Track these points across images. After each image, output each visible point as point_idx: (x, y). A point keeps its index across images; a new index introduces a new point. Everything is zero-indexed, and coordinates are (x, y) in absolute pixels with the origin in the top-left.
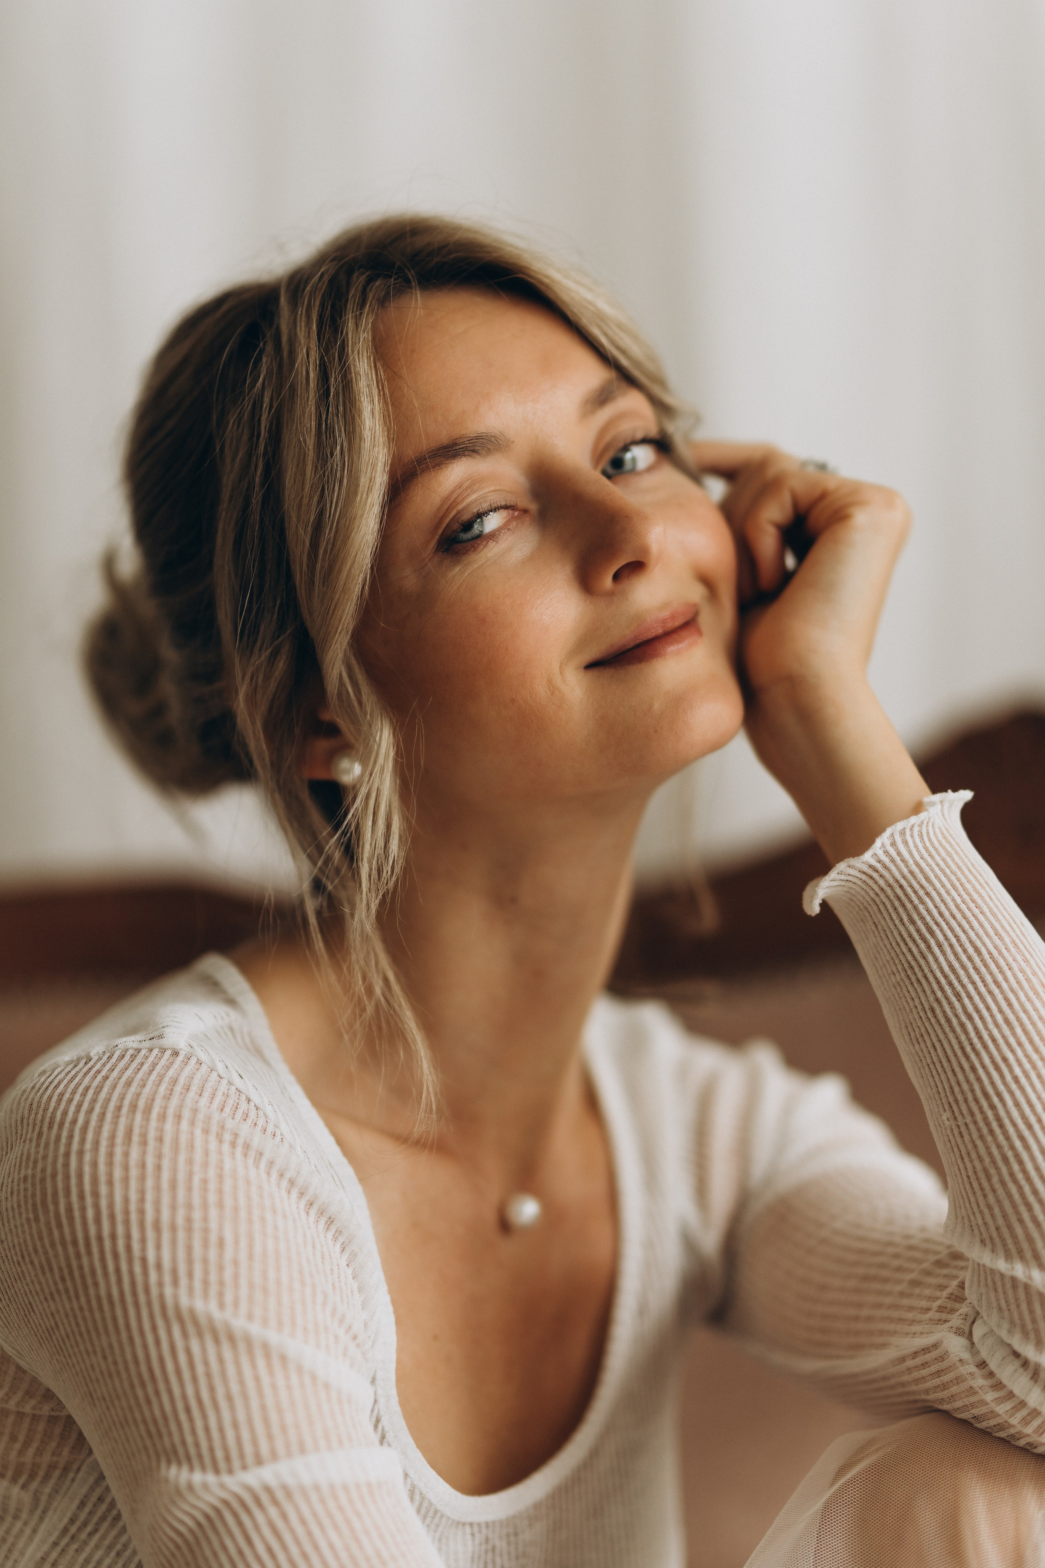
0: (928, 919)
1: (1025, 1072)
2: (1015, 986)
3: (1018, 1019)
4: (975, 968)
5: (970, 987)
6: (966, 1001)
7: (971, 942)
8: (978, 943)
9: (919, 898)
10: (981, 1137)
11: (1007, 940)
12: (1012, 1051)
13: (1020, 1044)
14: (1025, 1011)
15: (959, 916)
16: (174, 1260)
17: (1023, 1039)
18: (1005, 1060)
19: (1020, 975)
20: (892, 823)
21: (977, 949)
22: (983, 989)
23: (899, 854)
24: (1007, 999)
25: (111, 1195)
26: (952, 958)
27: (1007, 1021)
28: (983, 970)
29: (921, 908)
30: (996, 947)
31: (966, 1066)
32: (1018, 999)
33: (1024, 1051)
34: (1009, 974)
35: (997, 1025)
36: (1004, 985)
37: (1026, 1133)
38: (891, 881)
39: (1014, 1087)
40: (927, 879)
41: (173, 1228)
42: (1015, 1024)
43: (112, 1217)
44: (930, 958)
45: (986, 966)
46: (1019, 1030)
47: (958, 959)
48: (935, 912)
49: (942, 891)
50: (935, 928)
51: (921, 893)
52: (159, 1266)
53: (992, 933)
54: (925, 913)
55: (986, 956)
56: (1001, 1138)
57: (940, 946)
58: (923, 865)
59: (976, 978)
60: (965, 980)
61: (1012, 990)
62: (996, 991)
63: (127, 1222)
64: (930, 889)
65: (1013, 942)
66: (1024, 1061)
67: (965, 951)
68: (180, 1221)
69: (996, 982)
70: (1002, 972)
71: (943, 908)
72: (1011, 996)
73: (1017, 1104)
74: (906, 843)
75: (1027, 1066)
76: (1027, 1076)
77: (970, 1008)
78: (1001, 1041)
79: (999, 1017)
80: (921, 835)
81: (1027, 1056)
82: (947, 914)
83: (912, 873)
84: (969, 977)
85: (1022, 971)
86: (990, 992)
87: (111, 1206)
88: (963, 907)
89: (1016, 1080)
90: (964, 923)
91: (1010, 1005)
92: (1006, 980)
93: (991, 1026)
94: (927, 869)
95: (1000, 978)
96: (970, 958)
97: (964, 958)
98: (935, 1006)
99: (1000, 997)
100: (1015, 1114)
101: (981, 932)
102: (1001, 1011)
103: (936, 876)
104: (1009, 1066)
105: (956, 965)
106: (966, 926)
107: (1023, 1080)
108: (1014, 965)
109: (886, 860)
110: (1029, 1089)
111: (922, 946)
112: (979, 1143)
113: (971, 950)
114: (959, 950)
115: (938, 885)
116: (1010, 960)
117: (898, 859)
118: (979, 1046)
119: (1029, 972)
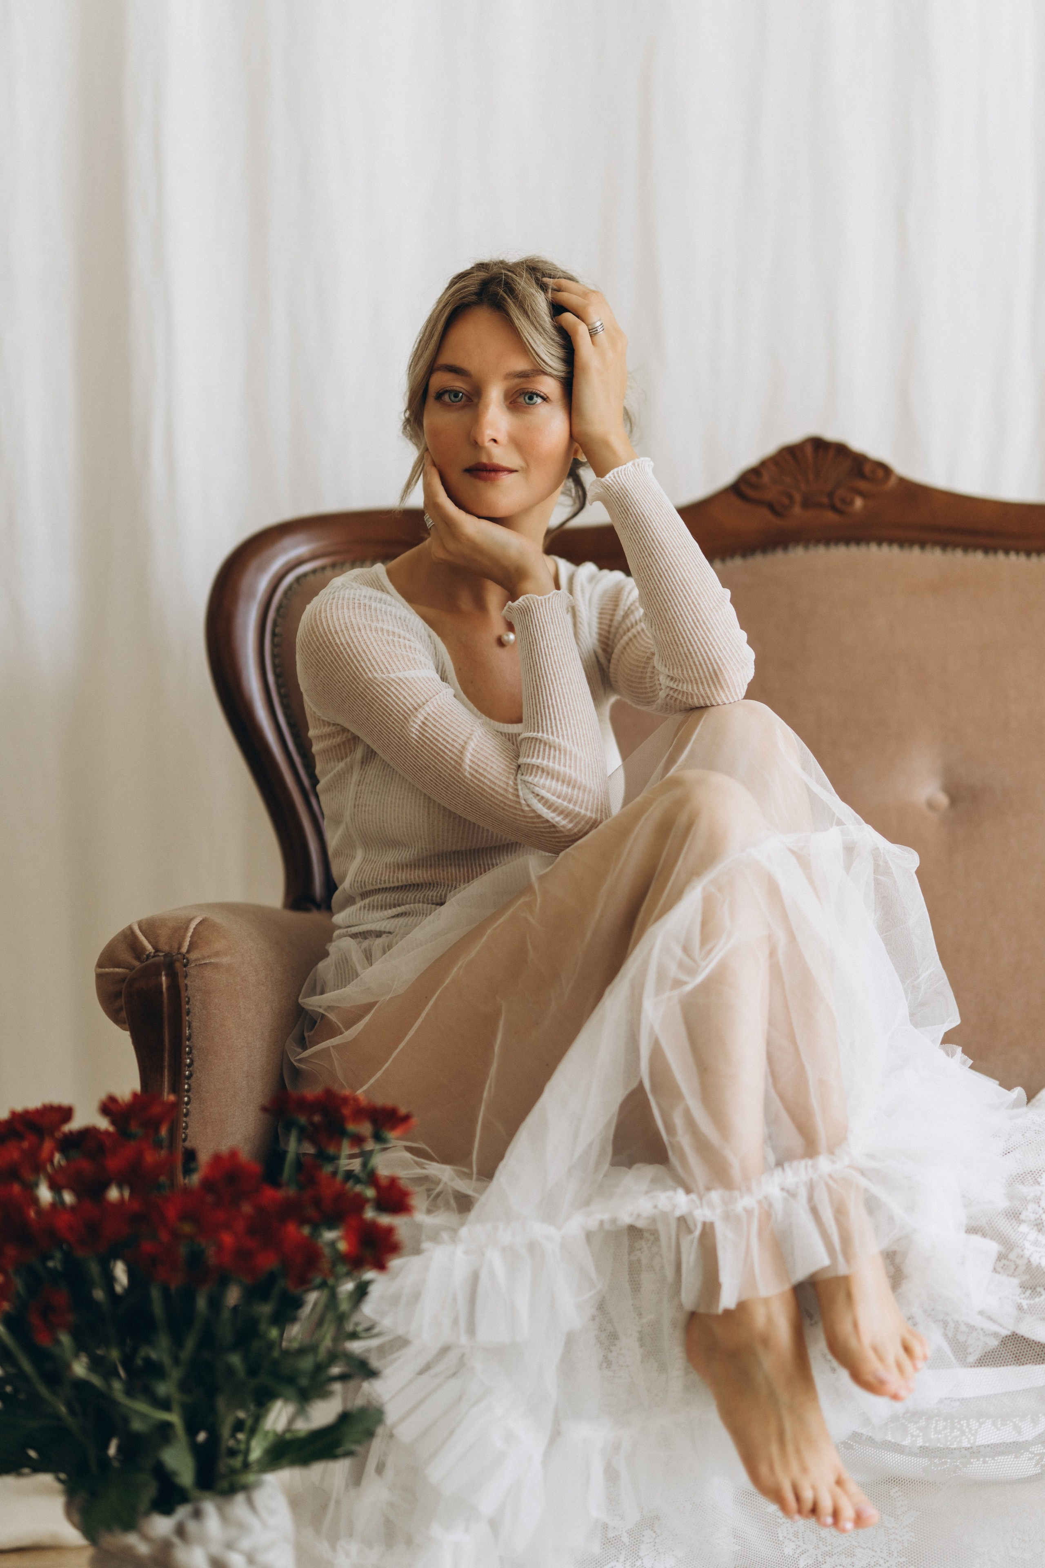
0: (627, 504)
1: (659, 557)
2: (656, 527)
3: (657, 539)
4: (642, 522)
5: (641, 529)
6: (640, 533)
7: (641, 513)
8: (644, 513)
9: (624, 497)
10: (648, 581)
11: (654, 512)
12: (655, 550)
13: (657, 547)
14: (659, 536)
15: (637, 503)
16: (346, 640)
17: (658, 546)
18: (652, 553)
19: (658, 524)
20: (613, 468)
21: (643, 515)
22: (645, 529)
23: (617, 481)
24: (653, 532)
25: (319, 630)
26: (635, 519)
27: (653, 540)
28: (645, 522)
29: (625, 501)
30: (650, 514)
31: (641, 556)
32: (657, 532)
33: (659, 550)
34: (654, 523)
35: (650, 542)
36: (652, 527)
37: (660, 579)
38: (615, 491)
39: (655, 563)
40: (627, 490)
41: (342, 631)
42: (655, 540)
43: (321, 636)
44: (628, 519)
45: (646, 521)
46: (657, 543)
47: (637, 519)
48: (629, 502)
49: (632, 494)
50: (629, 508)
51: (625, 495)
52: (342, 644)
53: (649, 509)
54: (626, 503)
55: (646, 517)
56: (653, 581)
57: (631, 514)
58: (626, 485)
59: (643, 525)
60: (639, 526)
61: (655, 529)
62: (649, 529)
63: (326, 635)
64: (628, 494)
65: (656, 513)
66: (659, 553)
67: (639, 516)
68: (343, 628)
69: (649, 526)
70: (651, 523)
71: (632, 500)
72: (654, 531)
73: (657, 569)
74: (619, 477)
75: (660, 555)
76: (660, 559)
77: (641, 536)
78: (651, 547)
79: (650, 538)
80: (625, 475)
81: (659, 551)
82: (633, 502)
83: (621, 488)
84: (640, 525)
85: (659, 523)
86: (647, 530)
87: (320, 633)
88: (639, 500)
89: (656, 560)
90: (639, 505)
91: (654, 534)
92: (653, 525)
93: (648, 542)
94: (627, 487)
95: (650, 524)
96: (641, 518)
97: (639, 518)
98: (631, 536)
99: (650, 532)
100: (656, 572)
101: (645, 509)
102: (651, 536)
103: (630, 489)
104: (654, 555)
105: (636, 521)
106: (640, 507)
107: (658, 560)
108: (656, 520)
109: (613, 483)
110: (660, 563)
111: (626, 515)
112: (647, 583)
113: (641, 515)
114: (637, 515)
115: (630, 492)
116: (655, 519)
117: (616, 483)
118: (644, 549)
119: (661, 523)
